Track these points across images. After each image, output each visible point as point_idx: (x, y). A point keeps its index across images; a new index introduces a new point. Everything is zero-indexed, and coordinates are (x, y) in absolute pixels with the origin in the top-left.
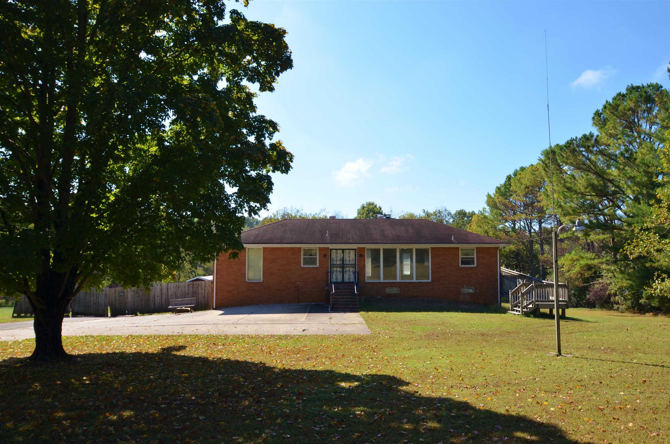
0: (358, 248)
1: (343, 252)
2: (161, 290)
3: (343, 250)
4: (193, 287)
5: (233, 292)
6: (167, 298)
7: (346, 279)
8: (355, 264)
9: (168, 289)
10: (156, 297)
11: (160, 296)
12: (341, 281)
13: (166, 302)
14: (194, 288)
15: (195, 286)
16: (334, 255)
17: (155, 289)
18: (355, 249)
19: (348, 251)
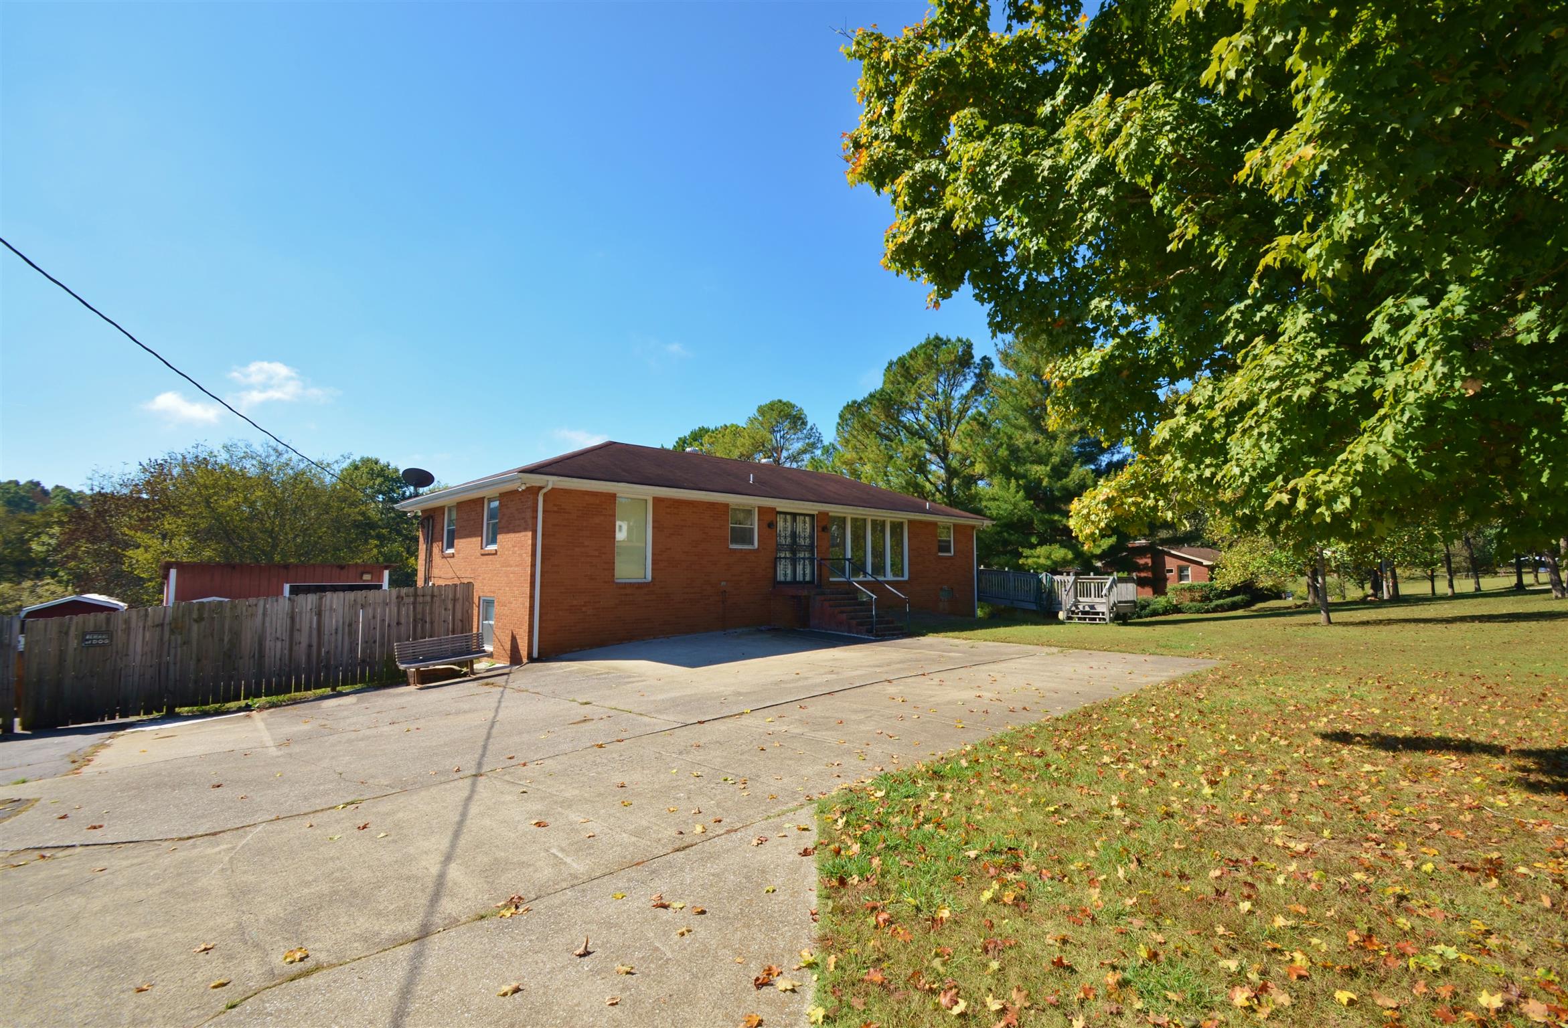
0: (820, 513)
1: (794, 520)
2: (293, 619)
3: (794, 516)
4: (414, 603)
5: (584, 609)
6: (315, 644)
7: (799, 577)
8: (812, 545)
9: (319, 614)
10: (269, 644)
11: (286, 637)
12: (789, 578)
13: (309, 656)
14: (419, 608)
15: (420, 599)
16: (780, 524)
17: (264, 614)
18: (812, 516)
19: (802, 518)
